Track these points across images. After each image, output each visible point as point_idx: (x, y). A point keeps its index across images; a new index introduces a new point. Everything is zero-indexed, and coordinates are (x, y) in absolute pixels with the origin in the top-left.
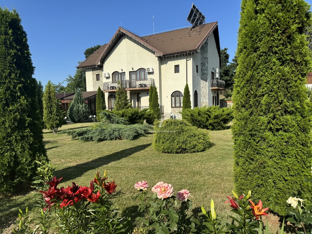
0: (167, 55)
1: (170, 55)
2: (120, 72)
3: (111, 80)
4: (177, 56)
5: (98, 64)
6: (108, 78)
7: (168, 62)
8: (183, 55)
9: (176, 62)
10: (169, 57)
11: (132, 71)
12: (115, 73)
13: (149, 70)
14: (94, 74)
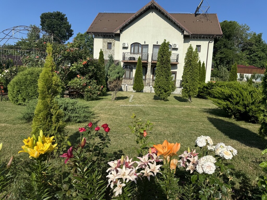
0: (193, 35)
1: (196, 35)
2: (143, 43)
3: (129, 50)
4: (204, 37)
5: (116, 33)
6: (125, 48)
7: (191, 41)
8: (210, 37)
9: (199, 43)
10: (195, 37)
11: (157, 44)
12: (135, 45)
13: (176, 46)
14: (105, 42)
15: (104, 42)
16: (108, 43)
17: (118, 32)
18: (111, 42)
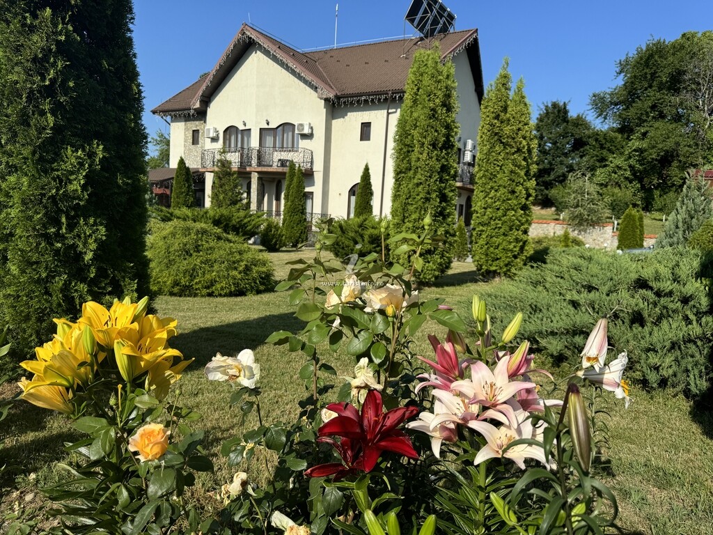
0: (344, 97)
1: (351, 97)
2: (241, 127)
3: (220, 144)
4: (366, 101)
5: (194, 107)
6: (214, 140)
8: (380, 100)
9: (365, 116)
10: (348, 101)
11: (267, 127)
12: (230, 130)
13: (303, 129)
14: (189, 129)
15: (186, 129)
16: (194, 131)
17: (197, 105)
18: (198, 128)
